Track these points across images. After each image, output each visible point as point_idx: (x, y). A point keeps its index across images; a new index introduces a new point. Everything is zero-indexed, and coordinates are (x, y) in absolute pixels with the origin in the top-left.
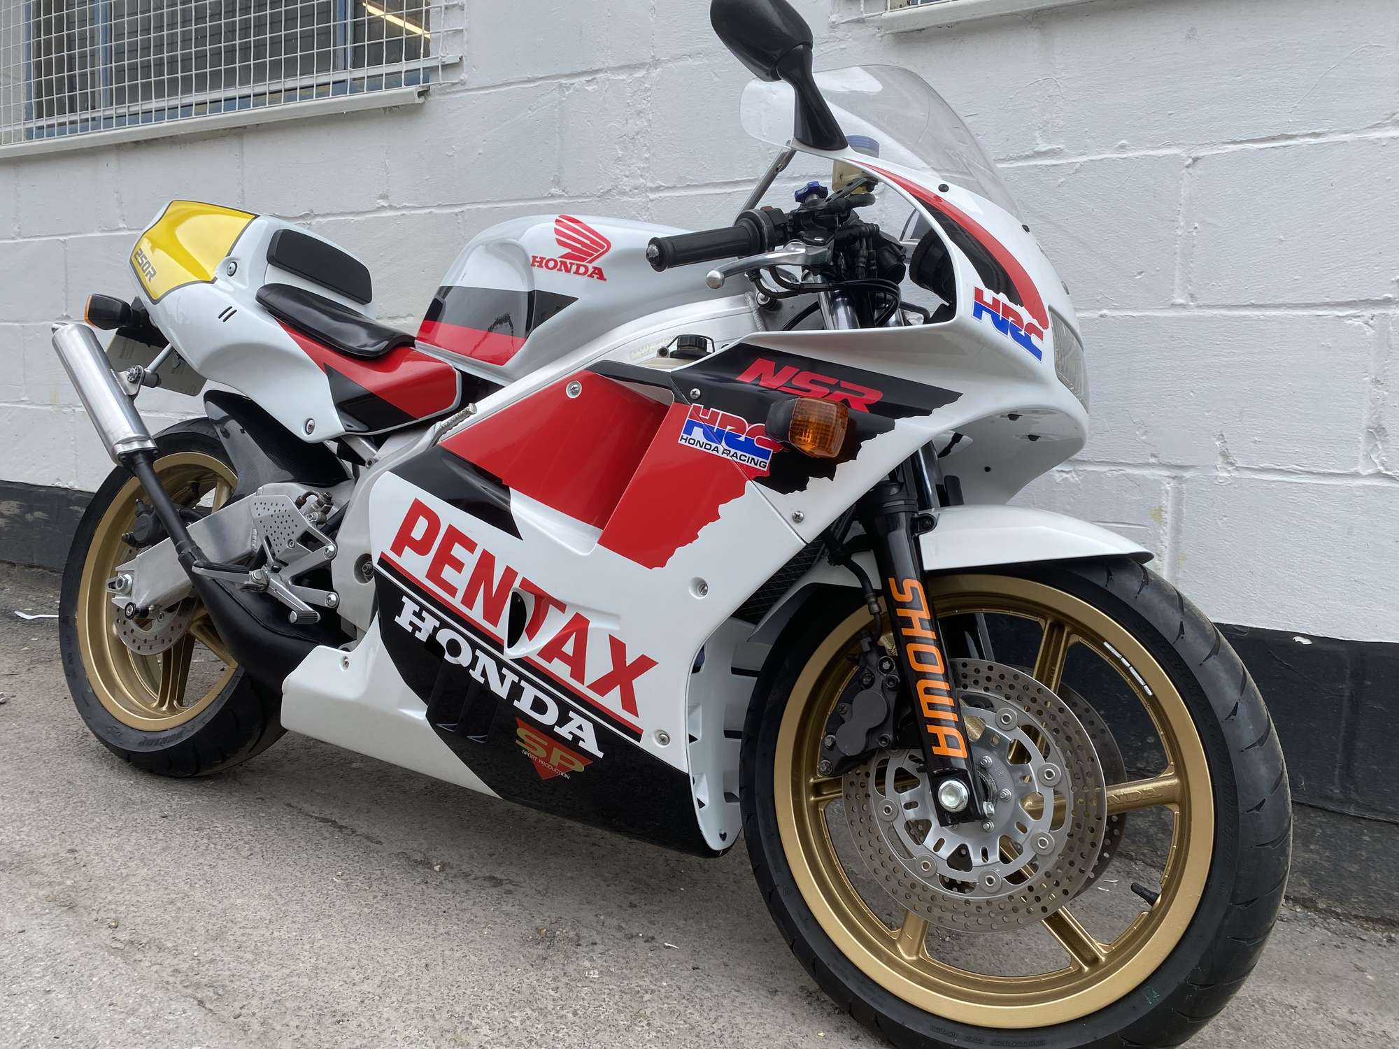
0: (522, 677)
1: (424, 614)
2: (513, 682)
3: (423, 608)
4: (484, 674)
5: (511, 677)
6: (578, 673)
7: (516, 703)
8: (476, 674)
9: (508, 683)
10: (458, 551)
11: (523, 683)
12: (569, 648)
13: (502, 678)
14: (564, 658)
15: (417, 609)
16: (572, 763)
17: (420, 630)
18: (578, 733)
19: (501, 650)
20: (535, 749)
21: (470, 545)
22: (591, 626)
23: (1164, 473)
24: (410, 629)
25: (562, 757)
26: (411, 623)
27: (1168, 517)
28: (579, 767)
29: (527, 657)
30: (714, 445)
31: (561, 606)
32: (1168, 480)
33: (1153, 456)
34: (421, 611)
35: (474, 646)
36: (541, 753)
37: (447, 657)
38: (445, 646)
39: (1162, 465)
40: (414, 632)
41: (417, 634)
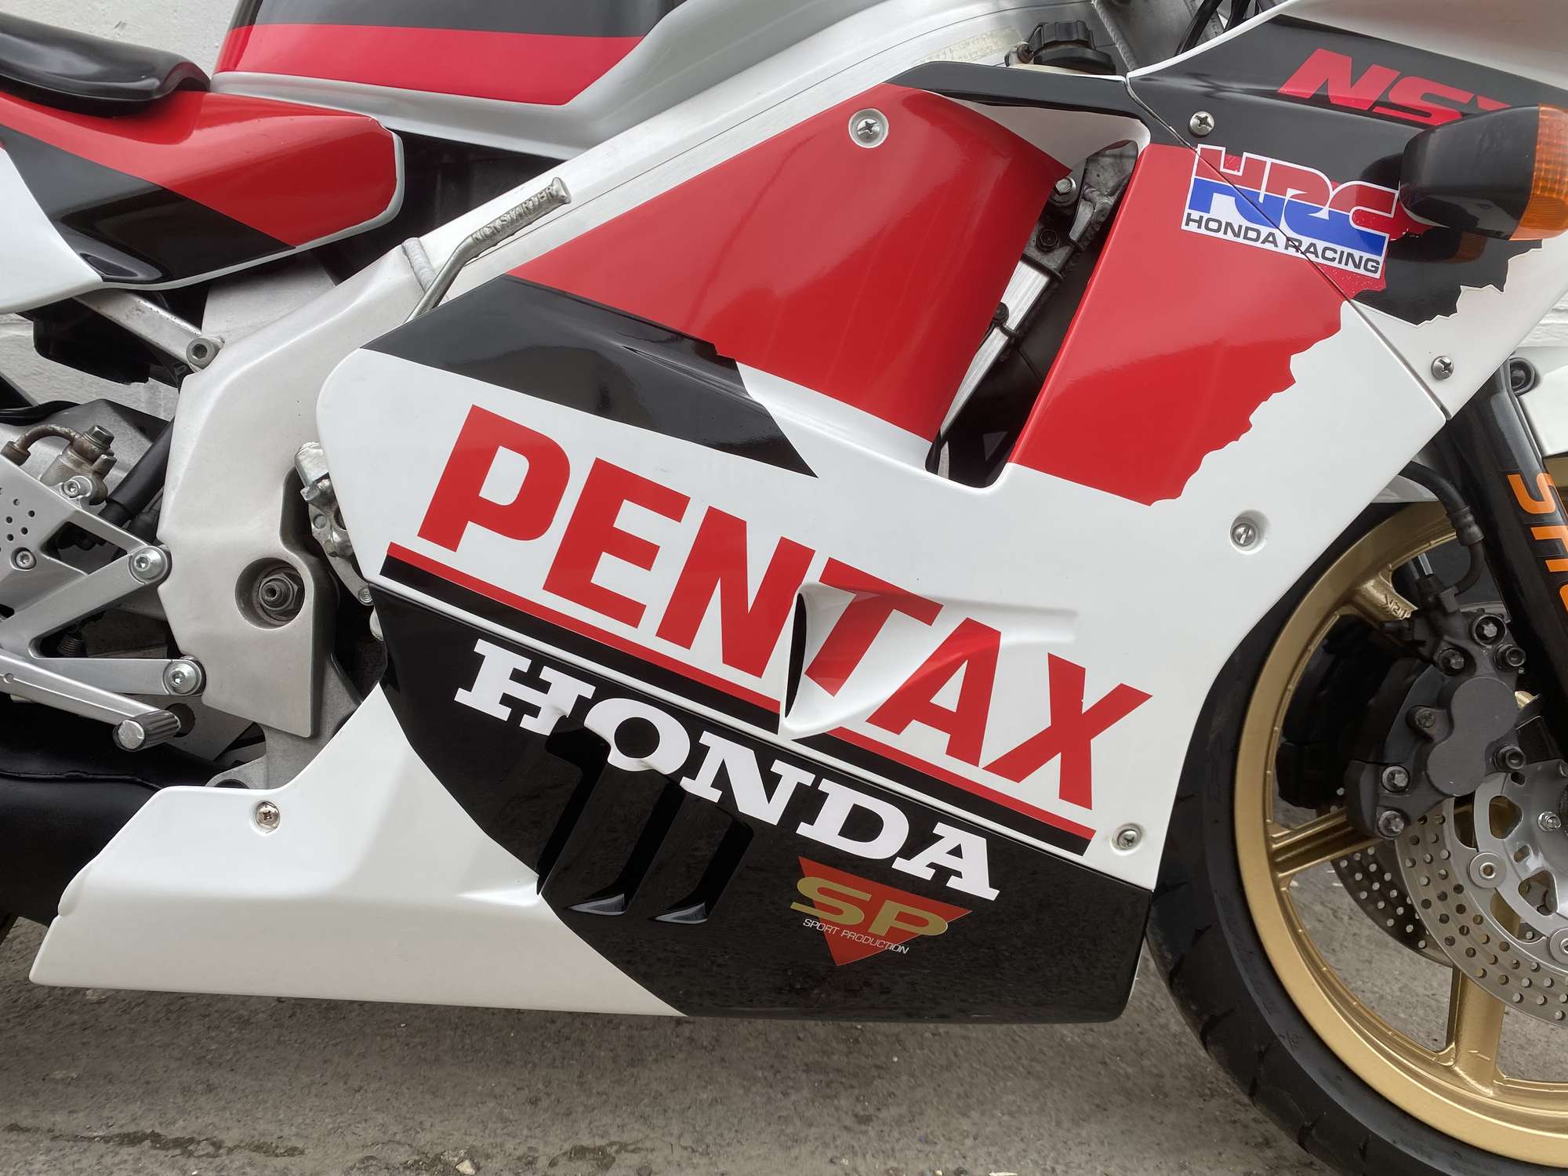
0: (822, 772)
1: (547, 674)
2: (800, 786)
3: (540, 660)
4: (722, 780)
5: (791, 777)
6: (966, 745)
7: (804, 829)
8: (701, 786)
9: (784, 793)
10: (632, 518)
11: (826, 785)
12: (948, 697)
13: (771, 782)
14: (937, 718)
15: (524, 664)
16: (923, 922)
17: (534, 711)
18: (951, 862)
19: (772, 723)
20: (838, 911)
21: (671, 504)
22: (1004, 641)
24: (503, 713)
25: (901, 917)
26: (506, 700)
28: (937, 925)
29: (841, 730)
30: (1265, 231)
31: (925, 610)
34: (535, 669)
35: (694, 725)
36: (853, 915)
37: (617, 759)
38: (610, 737)
40: (515, 717)
41: (527, 723)
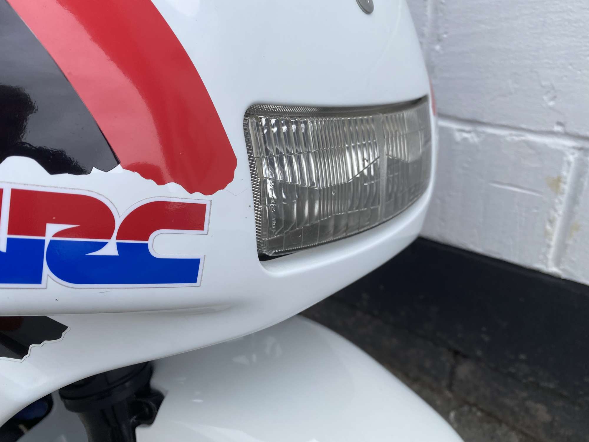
23: (569, 143)
27: (566, 188)
32: (572, 151)
33: (559, 124)
39: (567, 135)
